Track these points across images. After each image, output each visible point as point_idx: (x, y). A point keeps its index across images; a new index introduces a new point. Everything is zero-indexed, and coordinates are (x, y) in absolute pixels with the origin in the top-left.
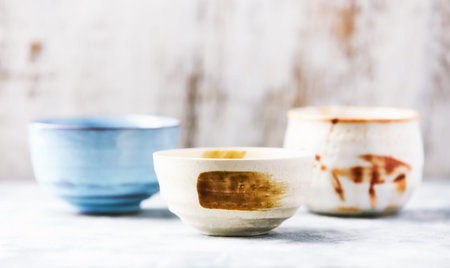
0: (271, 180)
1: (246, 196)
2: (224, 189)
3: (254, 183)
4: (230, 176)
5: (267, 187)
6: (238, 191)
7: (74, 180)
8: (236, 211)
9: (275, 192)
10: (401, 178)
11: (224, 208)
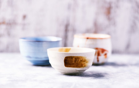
0: (86, 59)
1: (79, 63)
2: (72, 61)
3: (82, 60)
4: (74, 58)
5: (85, 61)
6: (77, 62)
7: (31, 56)
8: (76, 68)
9: (87, 62)
10: (106, 54)
11: (72, 67)
